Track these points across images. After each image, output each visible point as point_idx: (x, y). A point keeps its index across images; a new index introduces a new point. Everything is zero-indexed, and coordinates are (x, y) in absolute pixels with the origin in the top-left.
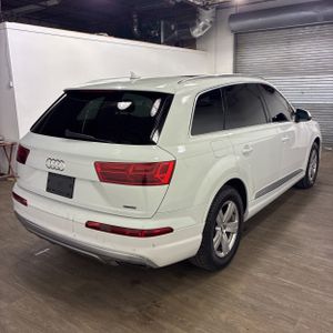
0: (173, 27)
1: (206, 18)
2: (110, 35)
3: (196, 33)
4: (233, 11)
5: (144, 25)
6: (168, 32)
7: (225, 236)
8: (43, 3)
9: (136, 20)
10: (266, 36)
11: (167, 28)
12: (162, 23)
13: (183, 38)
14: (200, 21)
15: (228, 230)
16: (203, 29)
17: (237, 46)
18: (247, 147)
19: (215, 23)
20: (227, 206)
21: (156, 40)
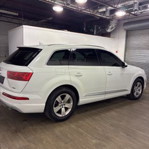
0: (99, 28)
5: (88, 27)
9: (85, 25)
10: (140, 32)
12: (95, 26)
14: (110, 25)
15: (66, 106)
16: (111, 29)
17: (127, 36)
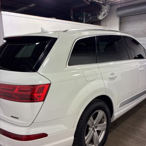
0: (89, 15)
1: (105, 10)
2: (57, 18)
3: (100, 17)
4: (119, 6)
5: (76, 15)
6: (87, 18)
7: (96, 134)
8: (28, 6)
9: (72, 13)
11: (87, 16)
12: (84, 14)
13: (94, 20)
14: (102, 12)
15: (98, 129)
16: (104, 15)
17: (121, 23)
18: (113, 74)
19: (110, 12)
20: (97, 113)
21: (82, 22)
